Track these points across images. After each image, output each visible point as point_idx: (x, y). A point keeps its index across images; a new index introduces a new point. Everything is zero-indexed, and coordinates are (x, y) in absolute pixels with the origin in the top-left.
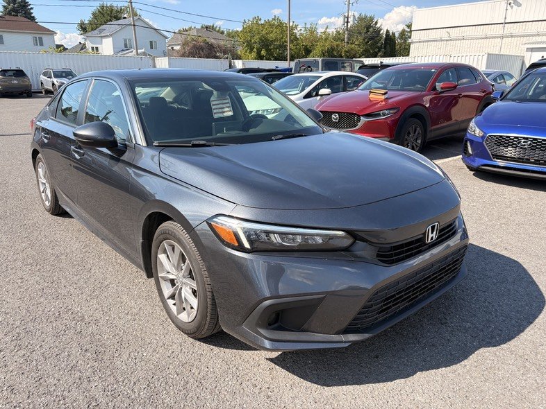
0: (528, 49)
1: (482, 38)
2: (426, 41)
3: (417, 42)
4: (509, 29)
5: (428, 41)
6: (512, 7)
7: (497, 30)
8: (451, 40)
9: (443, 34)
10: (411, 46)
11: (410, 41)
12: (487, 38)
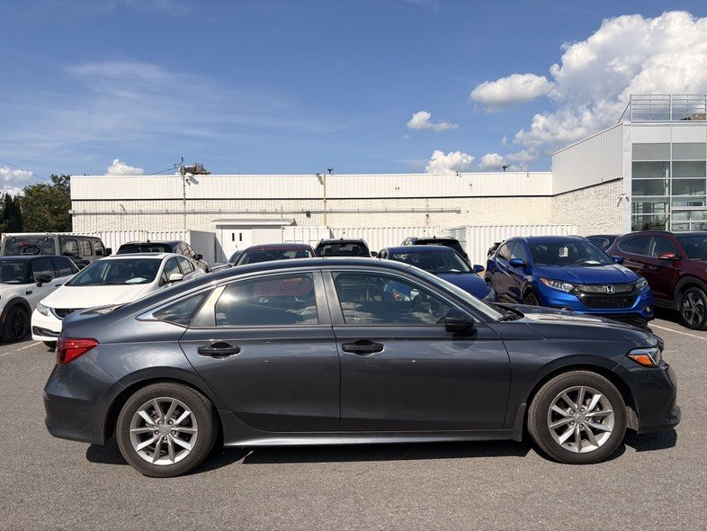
0: (218, 227)
1: (163, 214)
2: (94, 214)
3: (81, 214)
4: (190, 206)
5: (97, 214)
6: (189, 184)
7: (178, 206)
8: (126, 214)
9: (116, 206)
10: (73, 218)
11: (70, 212)
12: (168, 213)
